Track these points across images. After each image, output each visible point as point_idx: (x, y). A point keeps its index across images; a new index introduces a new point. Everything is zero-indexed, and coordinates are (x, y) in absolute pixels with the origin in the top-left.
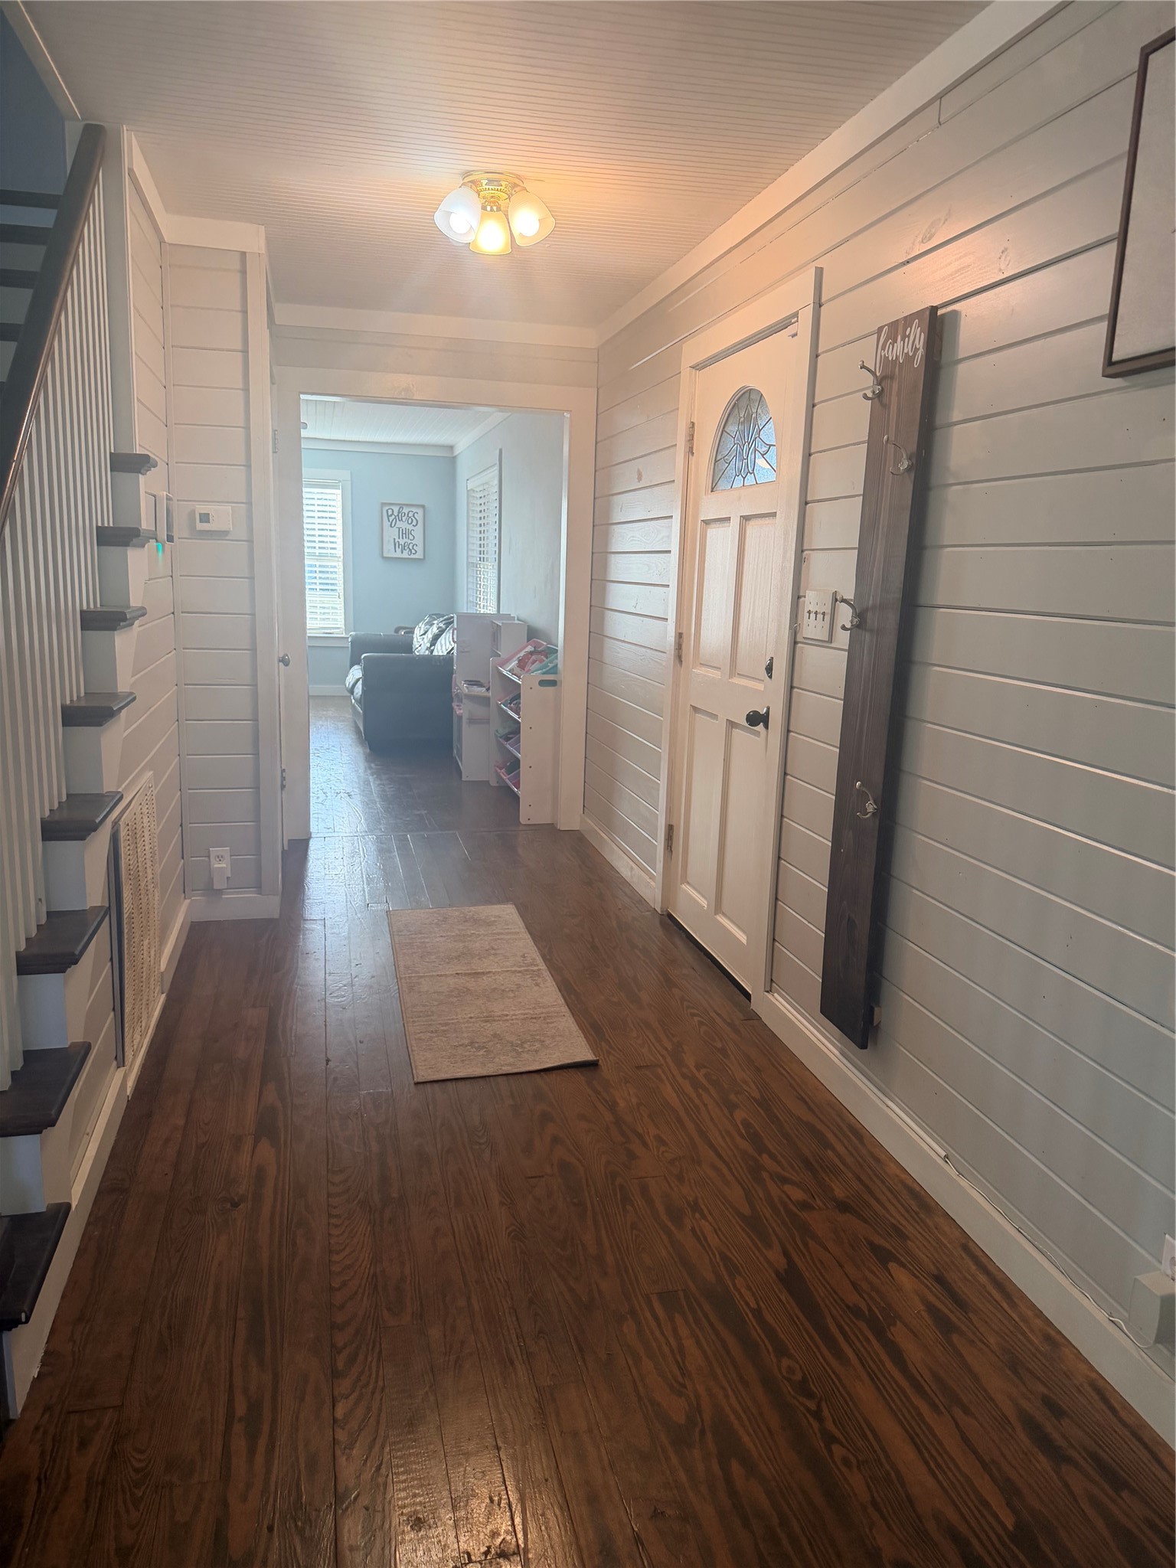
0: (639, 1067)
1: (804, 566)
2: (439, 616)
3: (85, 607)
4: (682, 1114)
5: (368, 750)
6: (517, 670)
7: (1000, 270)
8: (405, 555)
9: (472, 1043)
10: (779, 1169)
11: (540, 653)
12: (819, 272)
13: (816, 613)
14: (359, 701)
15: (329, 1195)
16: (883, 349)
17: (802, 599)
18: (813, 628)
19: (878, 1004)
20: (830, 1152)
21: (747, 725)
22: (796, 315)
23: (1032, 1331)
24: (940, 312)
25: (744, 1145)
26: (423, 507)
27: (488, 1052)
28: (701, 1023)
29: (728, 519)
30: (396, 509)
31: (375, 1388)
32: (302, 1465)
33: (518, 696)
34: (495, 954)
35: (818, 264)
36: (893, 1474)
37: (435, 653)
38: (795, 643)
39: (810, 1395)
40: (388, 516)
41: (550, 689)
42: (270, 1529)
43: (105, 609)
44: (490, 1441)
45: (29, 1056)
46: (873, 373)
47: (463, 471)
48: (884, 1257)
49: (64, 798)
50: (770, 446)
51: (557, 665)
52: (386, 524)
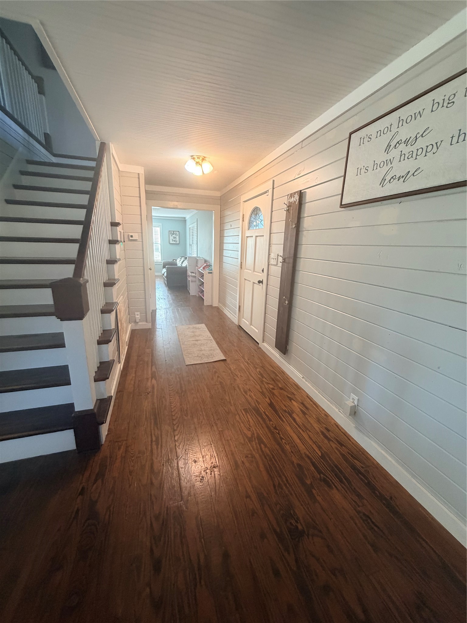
0: (235, 360)
1: (271, 248)
2: (183, 257)
3: (107, 259)
4: (246, 370)
5: (168, 288)
6: (203, 270)
7: (316, 182)
8: (175, 243)
9: (198, 356)
10: (267, 381)
11: (208, 266)
12: (274, 181)
13: (274, 258)
14: (166, 277)
15: (169, 391)
16: (289, 199)
17: (270, 255)
18: (273, 262)
19: (288, 345)
20: (278, 377)
21: (258, 283)
22: (268, 191)
23: (322, 414)
24: (302, 191)
25: (260, 376)
26: (179, 231)
27: (201, 357)
28: (248, 350)
29: (252, 236)
30: (172, 232)
31: (183, 433)
32: (169, 450)
33: (203, 276)
34: (201, 336)
35: (273, 179)
36: (295, 445)
37: (183, 266)
38: (269, 265)
39: (277, 429)
40: (171, 234)
41: (211, 274)
42: (163, 465)
43: (111, 259)
44: (209, 443)
45: (101, 363)
46: (287, 205)
47: (188, 223)
48: (291, 399)
49: (105, 304)
50: (262, 220)
51: (212, 269)
52: (170, 235)
